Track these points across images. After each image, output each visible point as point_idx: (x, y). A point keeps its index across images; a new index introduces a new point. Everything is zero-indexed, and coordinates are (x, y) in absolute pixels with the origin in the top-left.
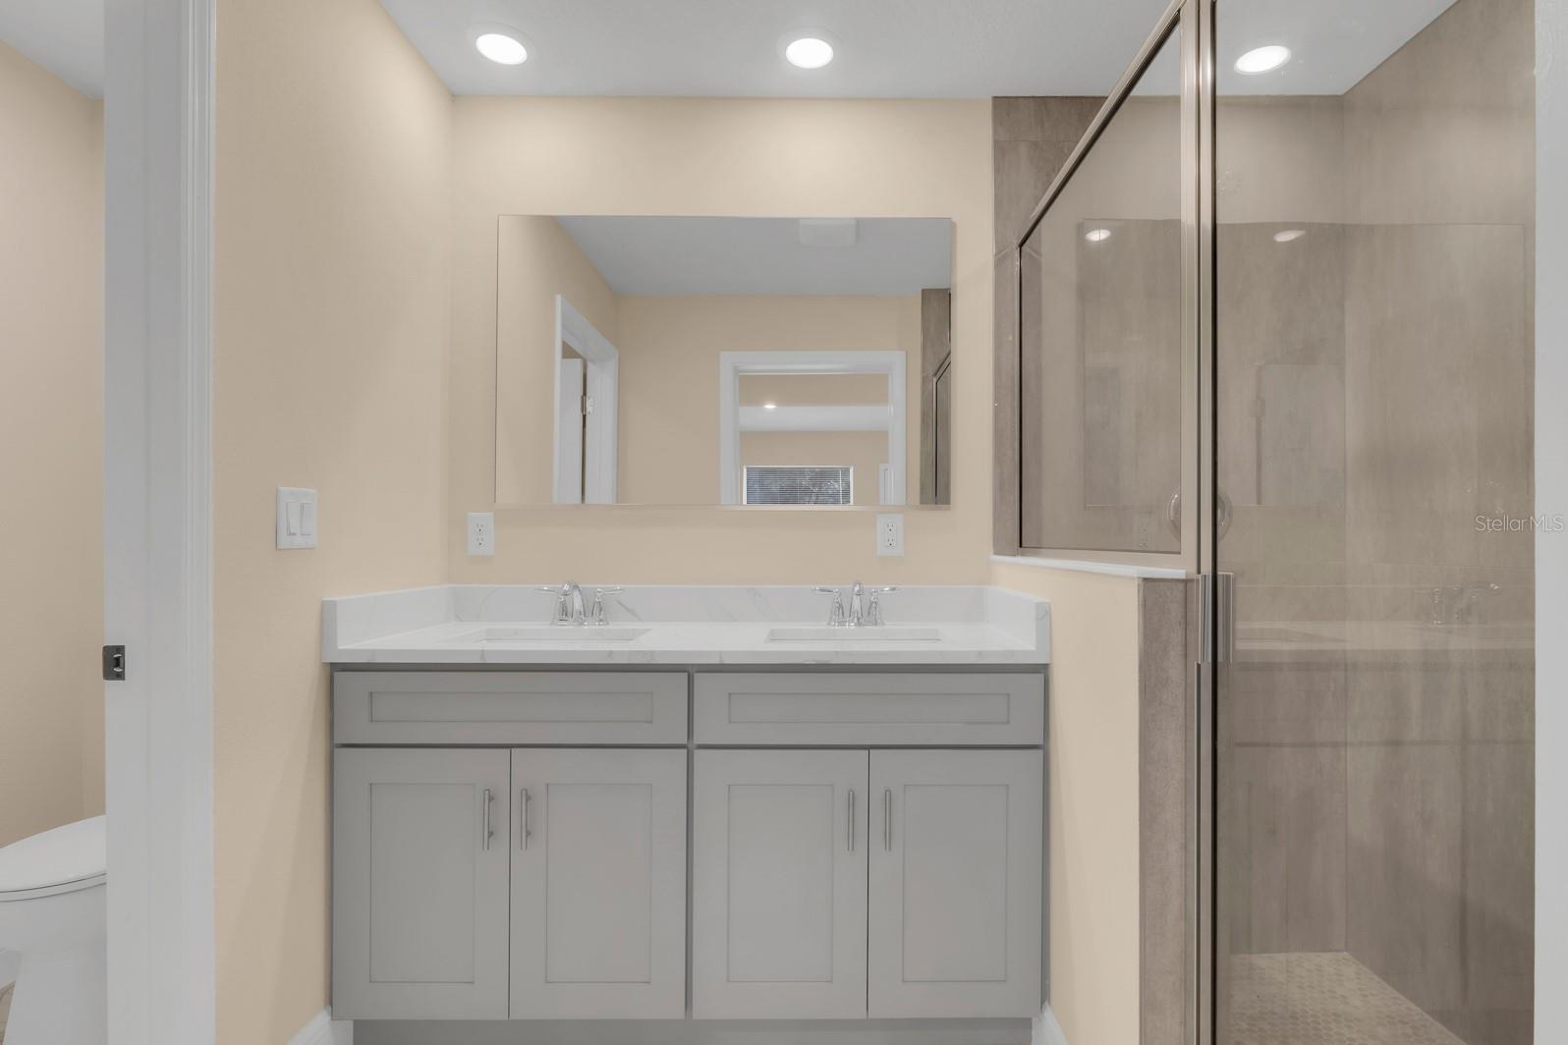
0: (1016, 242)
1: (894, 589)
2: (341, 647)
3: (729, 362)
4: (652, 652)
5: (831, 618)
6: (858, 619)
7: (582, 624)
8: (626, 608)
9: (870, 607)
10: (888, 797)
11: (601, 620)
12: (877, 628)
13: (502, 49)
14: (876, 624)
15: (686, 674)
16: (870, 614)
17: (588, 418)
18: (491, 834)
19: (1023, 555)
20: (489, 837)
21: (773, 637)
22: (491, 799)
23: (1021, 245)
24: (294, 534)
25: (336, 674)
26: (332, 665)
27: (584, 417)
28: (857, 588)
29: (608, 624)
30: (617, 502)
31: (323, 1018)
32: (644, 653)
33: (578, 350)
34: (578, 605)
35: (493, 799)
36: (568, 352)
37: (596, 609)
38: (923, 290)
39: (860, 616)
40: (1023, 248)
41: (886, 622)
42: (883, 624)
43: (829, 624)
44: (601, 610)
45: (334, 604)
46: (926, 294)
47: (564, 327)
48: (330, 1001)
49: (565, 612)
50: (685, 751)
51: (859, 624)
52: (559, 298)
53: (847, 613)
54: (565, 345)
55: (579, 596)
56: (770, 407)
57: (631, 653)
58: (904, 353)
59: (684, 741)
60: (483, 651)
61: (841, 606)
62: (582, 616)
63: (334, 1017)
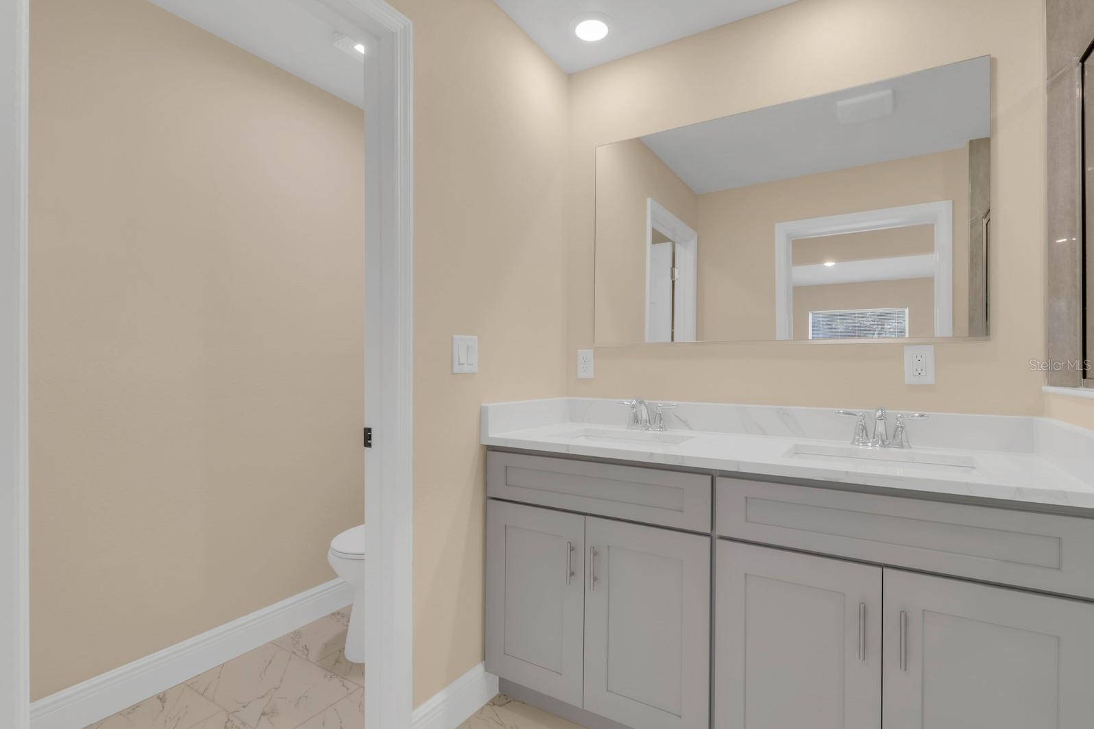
0: (1079, 58)
1: (922, 416)
2: (490, 436)
3: (784, 231)
4: (683, 457)
5: (854, 438)
6: (883, 441)
7: (648, 429)
8: (681, 420)
9: (896, 431)
10: (905, 619)
11: (661, 427)
12: (903, 451)
13: (592, 31)
14: (902, 446)
15: (710, 477)
16: (895, 437)
17: (676, 283)
18: (572, 574)
19: (1087, 386)
20: (570, 576)
21: (797, 451)
22: (572, 549)
23: (1083, 60)
24: (462, 364)
25: (488, 452)
26: (488, 446)
27: (673, 282)
28: (879, 413)
29: (666, 430)
30: (697, 340)
31: (480, 668)
32: (676, 457)
33: (669, 237)
34: (645, 416)
35: (573, 549)
36: (658, 238)
37: (658, 419)
38: (971, 142)
39: (884, 437)
40: (1086, 63)
41: (913, 446)
42: (910, 447)
43: (853, 443)
44: (661, 419)
45: (487, 407)
46: (973, 144)
47: (654, 219)
48: (484, 658)
49: (636, 420)
50: (708, 539)
51: (883, 445)
52: (649, 200)
53: (871, 435)
54: (654, 232)
55: (646, 410)
56: (829, 264)
57: (666, 456)
58: (950, 202)
59: (708, 531)
60: (568, 445)
61: (864, 428)
62: (648, 424)
63: (487, 669)
